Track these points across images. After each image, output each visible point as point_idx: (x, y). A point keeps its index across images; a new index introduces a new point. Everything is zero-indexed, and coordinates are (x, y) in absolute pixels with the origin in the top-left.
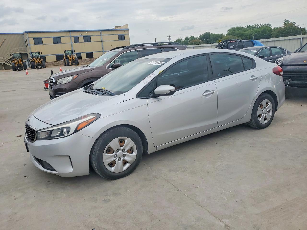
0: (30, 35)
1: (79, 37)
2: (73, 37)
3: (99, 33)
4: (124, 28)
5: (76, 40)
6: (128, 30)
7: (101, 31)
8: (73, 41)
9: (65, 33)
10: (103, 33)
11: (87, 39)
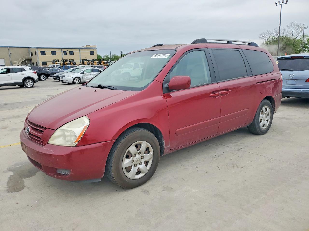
0: (39, 50)
1: (67, 52)
2: (63, 52)
3: (78, 50)
4: (93, 47)
5: (65, 53)
6: (96, 49)
7: (80, 49)
8: (63, 54)
9: (59, 49)
10: (81, 50)
11: (71, 53)
